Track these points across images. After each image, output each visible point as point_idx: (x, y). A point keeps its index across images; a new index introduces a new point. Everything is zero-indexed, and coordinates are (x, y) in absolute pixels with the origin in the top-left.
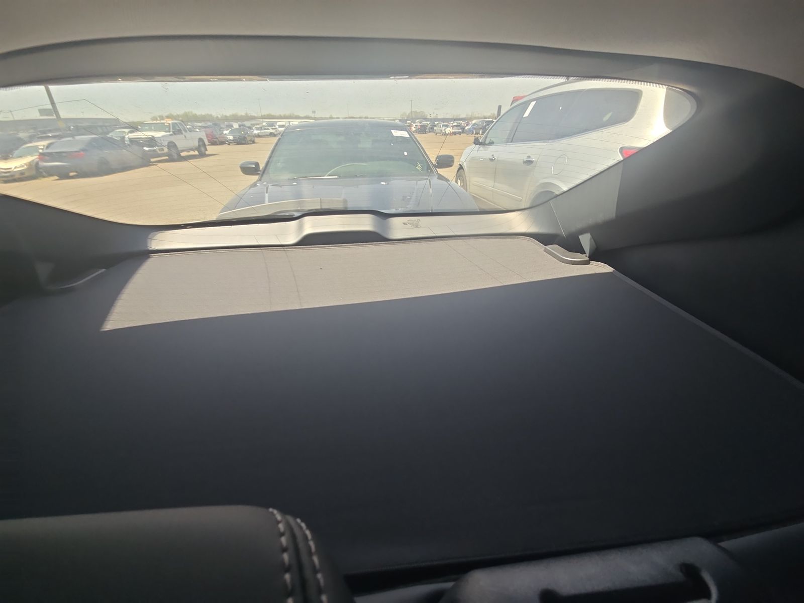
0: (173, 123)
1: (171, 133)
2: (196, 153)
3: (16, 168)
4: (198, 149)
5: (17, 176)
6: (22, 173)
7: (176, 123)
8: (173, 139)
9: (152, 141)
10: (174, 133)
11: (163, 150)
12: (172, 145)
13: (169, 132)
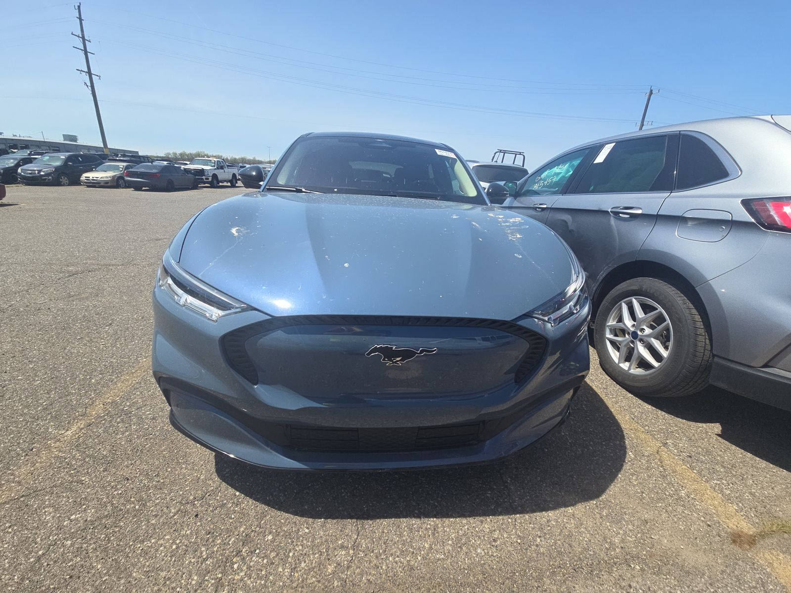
0: (217, 161)
1: (216, 167)
2: (229, 184)
3: (101, 178)
4: (231, 181)
5: (102, 184)
6: (107, 182)
7: (219, 161)
8: (216, 172)
9: (202, 172)
10: (218, 168)
11: (208, 179)
12: (215, 176)
13: (214, 166)
